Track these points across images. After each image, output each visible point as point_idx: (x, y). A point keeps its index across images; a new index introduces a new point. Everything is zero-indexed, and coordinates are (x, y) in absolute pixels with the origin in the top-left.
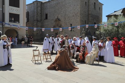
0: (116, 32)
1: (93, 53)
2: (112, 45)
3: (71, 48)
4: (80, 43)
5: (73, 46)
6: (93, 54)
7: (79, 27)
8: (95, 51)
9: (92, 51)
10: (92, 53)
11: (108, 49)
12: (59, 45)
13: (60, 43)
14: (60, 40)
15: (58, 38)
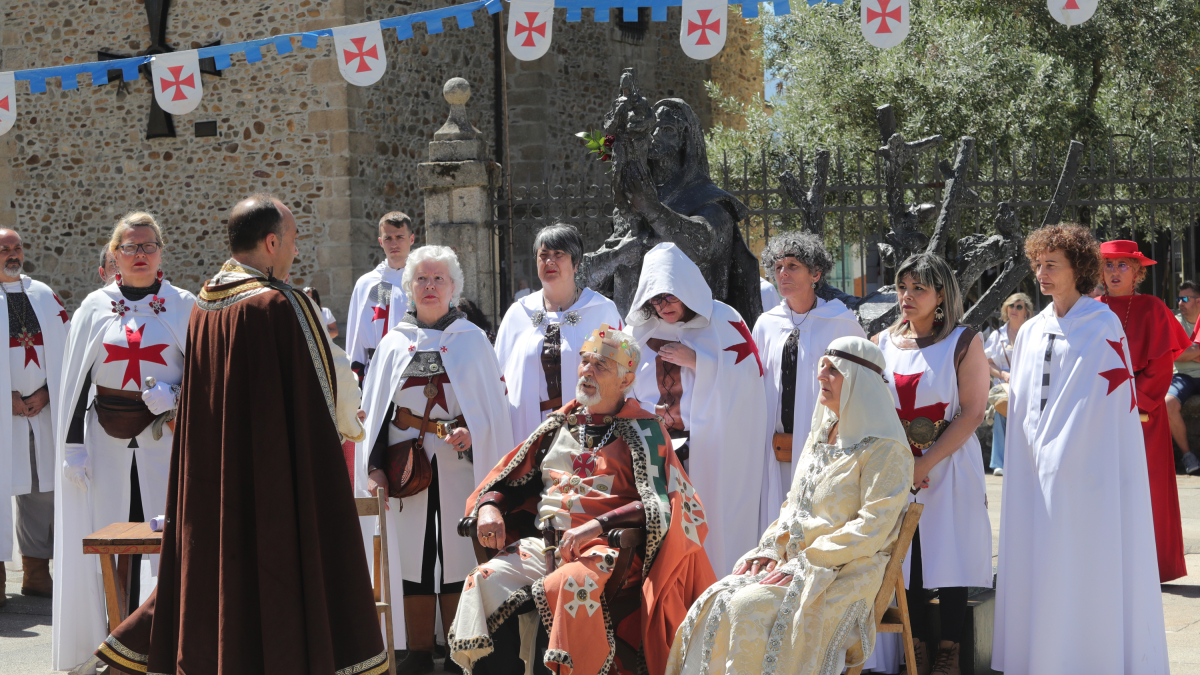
0: (1059, 133)
1: (823, 544)
2: (1114, 378)
3: (363, 485)
4: (551, 363)
5: (398, 436)
6: (815, 557)
7: (360, 53)
8: (847, 500)
9: (788, 514)
10: (794, 542)
11: (1049, 454)
12: (91, 425)
13: (93, 393)
14: (94, 322)
15: (20, 291)
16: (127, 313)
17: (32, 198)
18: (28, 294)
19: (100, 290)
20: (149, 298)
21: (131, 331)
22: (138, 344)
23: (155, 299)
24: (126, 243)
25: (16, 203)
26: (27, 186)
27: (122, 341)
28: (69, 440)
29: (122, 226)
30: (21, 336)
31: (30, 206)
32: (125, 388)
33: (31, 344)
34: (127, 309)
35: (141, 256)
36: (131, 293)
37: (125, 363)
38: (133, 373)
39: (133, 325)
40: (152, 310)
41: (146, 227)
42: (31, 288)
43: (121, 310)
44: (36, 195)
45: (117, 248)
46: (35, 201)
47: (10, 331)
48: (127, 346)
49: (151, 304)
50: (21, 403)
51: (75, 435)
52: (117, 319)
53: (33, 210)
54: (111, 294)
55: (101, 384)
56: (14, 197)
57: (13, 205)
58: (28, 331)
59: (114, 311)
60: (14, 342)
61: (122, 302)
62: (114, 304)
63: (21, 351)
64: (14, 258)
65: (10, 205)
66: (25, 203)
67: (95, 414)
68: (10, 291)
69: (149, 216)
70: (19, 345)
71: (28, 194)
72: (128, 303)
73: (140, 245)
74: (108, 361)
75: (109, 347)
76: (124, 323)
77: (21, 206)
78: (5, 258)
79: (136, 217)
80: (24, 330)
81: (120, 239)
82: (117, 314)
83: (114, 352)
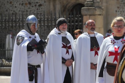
12: (105, 73)
13: (106, 64)
14: (106, 46)
15: (94, 36)
16: (115, 43)
17: (122, 9)
18: (96, 37)
19: (108, 37)
20: (121, 39)
21: (116, 48)
22: (117, 51)
23: (123, 40)
24: (115, 25)
25: (117, 11)
26: (120, 6)
27: (113, 51)
28: (99, 76)
29: (115, 20)
30: (94, 48)
31: (121, 12)
32: (114, 63)
33: (96, 50)
34: (115, 42)
35: (119, 29)
36: (116, 38)
37: (114, 56)
38: (116, 59)
39: (116, 47)
40: (122, 43)
41: (121, 21)
42: (97, 35)
43: (113, 43)
44: (123, 8)
45: (113, 26)
46: (123, 10)
47: (91, 47)
48: (114, 52)
49: (121, 41)
50: (94, 66)
51: (101, 75)
52: (112, 45)
53: (122, 13)
54: (111, 38)
55: (108, 62)
56: (116, 9)
57: (116, 11)
58: (96, 47)
59: (111, 43)
60: (92, 50)
61: (114, 41)
62: (111, 41)
63: (94, 52)
64: (93, 27)
65: (115, 11)
66: (120, 11)
67: (106, 69)
68: (91, 36)
69: (122, 18)
70: (93, 50)
71: (121, 8)
72: (115, 41)
73: (119, 26)
74: (109, 56)
75: (110, 52)
76: (114, 46)
77: (119, 11)
78: (91, 27)
79: (119, 18)
80: (95, 46)
81: (114, 24)
82: (112, 44)
83: (111, 53)
